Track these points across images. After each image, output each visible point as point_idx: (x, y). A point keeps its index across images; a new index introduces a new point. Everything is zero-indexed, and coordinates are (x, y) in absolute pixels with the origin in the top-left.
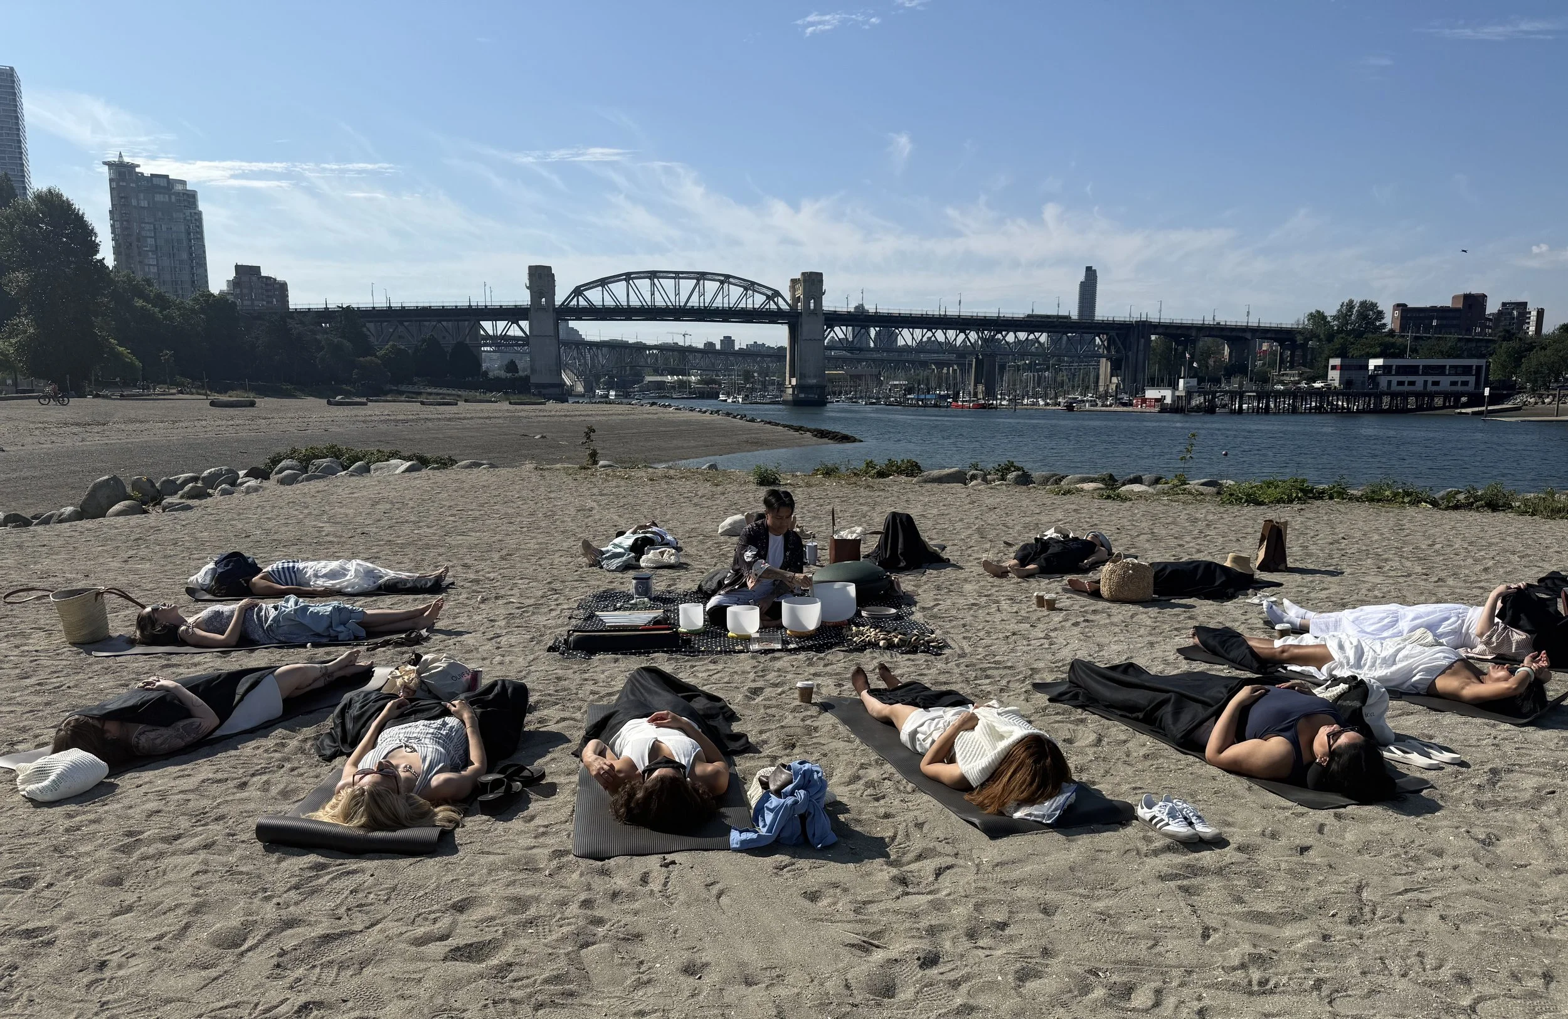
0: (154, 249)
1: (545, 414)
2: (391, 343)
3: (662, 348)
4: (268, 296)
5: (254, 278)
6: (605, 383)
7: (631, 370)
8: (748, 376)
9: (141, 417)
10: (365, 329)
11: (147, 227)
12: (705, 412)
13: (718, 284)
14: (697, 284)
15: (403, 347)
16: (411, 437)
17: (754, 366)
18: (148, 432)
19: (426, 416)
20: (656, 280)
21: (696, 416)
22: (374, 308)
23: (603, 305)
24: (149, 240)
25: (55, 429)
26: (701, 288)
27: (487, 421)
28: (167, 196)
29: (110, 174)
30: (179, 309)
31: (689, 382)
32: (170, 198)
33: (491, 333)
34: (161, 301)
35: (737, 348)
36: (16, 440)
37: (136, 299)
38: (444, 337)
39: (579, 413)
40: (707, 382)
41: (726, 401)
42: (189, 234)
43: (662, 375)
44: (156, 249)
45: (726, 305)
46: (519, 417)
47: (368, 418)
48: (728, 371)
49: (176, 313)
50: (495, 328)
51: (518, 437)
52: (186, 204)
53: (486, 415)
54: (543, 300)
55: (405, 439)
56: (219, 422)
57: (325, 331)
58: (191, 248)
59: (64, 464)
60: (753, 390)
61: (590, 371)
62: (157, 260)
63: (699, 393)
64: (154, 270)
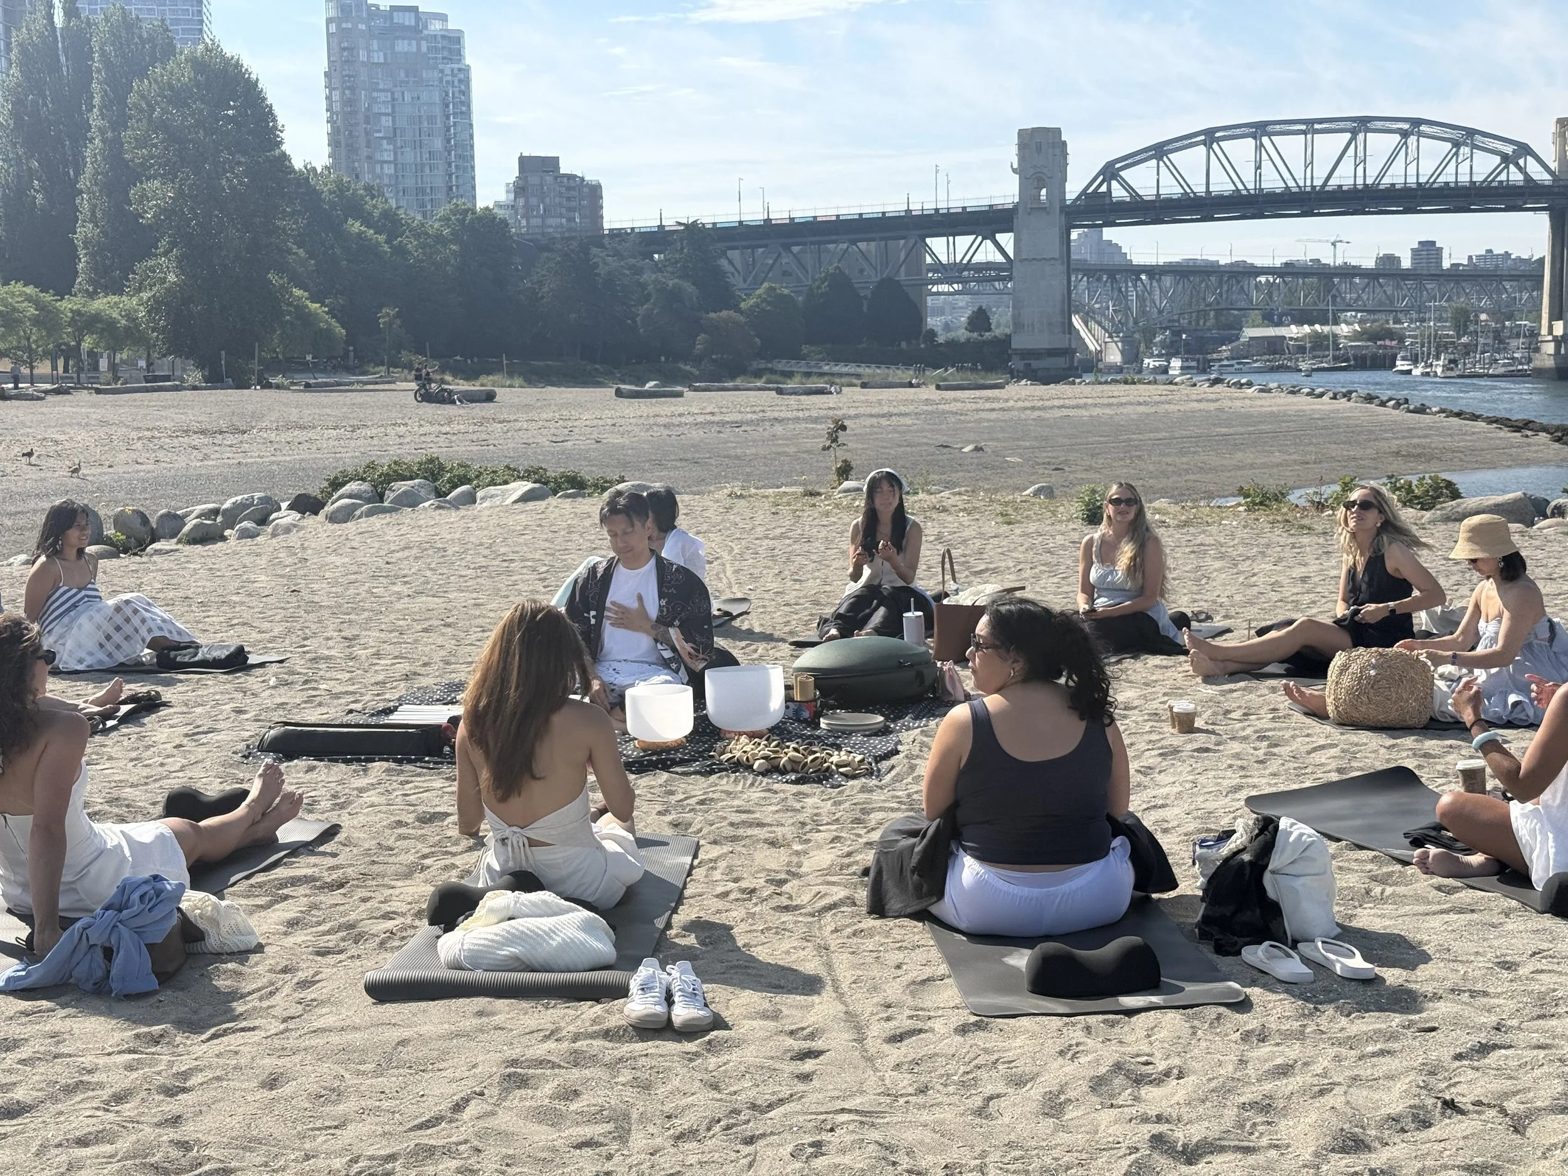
0: (391, 135)
1: (996, 405)
2: (766, 285)
3: (1289, 270)
4: (569, 209)
5: (549, 179)
6: (1163, 344)
7: (1216, 317)
8: (1463, 320)
9: (305, 421)
10: (724, 262)
11: (383, 97)
12: (1321, 395)
13: (1397, 137)
14: (1354, 138)
15: (786, 291)
16: (739, 451)
17: (1480, 300)
18: (308, 445)
19: (776, 415)
20: (1265, 140)
21: (1302, 402)
22: (741, 222)
23: (1158, 195)
24: (383, 118)
25: (167, 440)
26: (1361, 148)
27: (884, 422)
28: (414, 43)
29: (327, 9)
30: (417, 236)
31: (1335, 336)
32: (419, 46)
33: (944, 259)
34: (390, 223)
35: (1446, 264)
36: (103, 458)
37: (350, 221)
38: (862, 271)
39: (1061, 402)
40: (1374, 336)
41: (1409, 372)
42: (447, 106)
43: (1279, 324)
44: (394, 134)
45: (1412, 180)
46: (944, 412)
47: (676, 420)
48: (1420, 312)
49: (412, 245)
50: (951, 249)
51: (932, 449)
52: (446, 54)
53: (885, 410)
54: (1044, 192)
55: (729, 457)
56: (427, 428)
57: (657, 268)
58: (448, 130)
59: (162, 496)
60: (1468, 350)
61: (1136, 322)
62: (395, 154)
63: (1355, 358)
64: (389, 170)
